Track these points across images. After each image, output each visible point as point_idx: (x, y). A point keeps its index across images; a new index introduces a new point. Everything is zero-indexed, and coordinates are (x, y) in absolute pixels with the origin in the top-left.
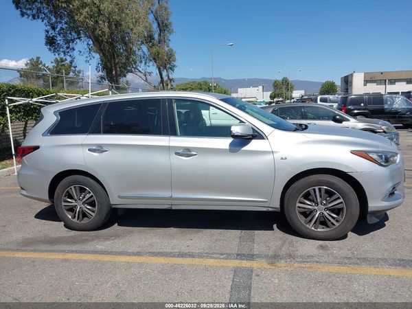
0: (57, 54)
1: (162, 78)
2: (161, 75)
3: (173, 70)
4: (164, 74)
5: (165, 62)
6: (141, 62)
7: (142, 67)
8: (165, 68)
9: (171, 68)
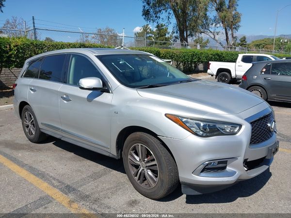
0: (148, 22)
1: (227, 36)
2: (227, 34)
3: (237, 30)
4: (230, 33)
5: (231, 23)
6: (212, 24)
7: (212, 28)
8: (231, 28)
9: (235, 28)
